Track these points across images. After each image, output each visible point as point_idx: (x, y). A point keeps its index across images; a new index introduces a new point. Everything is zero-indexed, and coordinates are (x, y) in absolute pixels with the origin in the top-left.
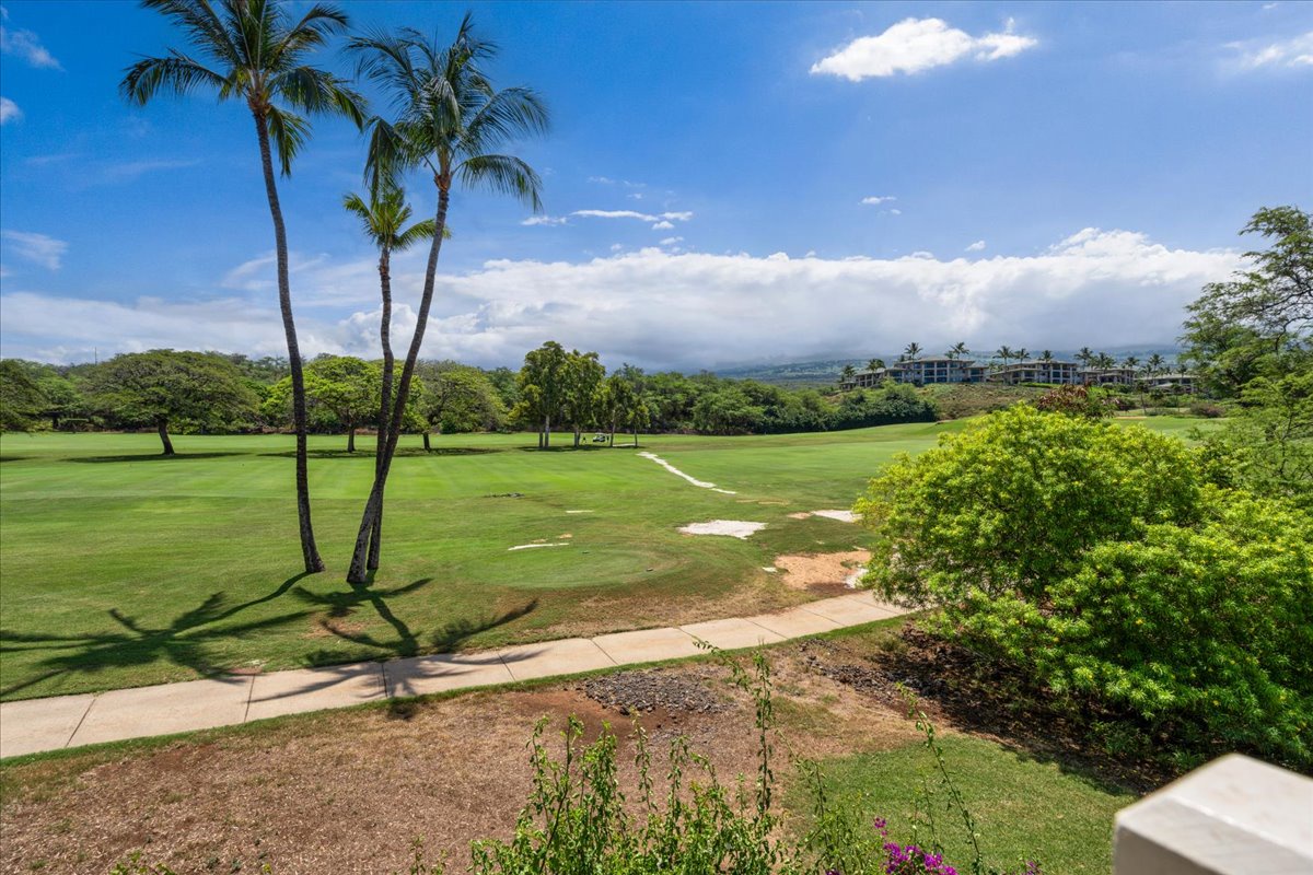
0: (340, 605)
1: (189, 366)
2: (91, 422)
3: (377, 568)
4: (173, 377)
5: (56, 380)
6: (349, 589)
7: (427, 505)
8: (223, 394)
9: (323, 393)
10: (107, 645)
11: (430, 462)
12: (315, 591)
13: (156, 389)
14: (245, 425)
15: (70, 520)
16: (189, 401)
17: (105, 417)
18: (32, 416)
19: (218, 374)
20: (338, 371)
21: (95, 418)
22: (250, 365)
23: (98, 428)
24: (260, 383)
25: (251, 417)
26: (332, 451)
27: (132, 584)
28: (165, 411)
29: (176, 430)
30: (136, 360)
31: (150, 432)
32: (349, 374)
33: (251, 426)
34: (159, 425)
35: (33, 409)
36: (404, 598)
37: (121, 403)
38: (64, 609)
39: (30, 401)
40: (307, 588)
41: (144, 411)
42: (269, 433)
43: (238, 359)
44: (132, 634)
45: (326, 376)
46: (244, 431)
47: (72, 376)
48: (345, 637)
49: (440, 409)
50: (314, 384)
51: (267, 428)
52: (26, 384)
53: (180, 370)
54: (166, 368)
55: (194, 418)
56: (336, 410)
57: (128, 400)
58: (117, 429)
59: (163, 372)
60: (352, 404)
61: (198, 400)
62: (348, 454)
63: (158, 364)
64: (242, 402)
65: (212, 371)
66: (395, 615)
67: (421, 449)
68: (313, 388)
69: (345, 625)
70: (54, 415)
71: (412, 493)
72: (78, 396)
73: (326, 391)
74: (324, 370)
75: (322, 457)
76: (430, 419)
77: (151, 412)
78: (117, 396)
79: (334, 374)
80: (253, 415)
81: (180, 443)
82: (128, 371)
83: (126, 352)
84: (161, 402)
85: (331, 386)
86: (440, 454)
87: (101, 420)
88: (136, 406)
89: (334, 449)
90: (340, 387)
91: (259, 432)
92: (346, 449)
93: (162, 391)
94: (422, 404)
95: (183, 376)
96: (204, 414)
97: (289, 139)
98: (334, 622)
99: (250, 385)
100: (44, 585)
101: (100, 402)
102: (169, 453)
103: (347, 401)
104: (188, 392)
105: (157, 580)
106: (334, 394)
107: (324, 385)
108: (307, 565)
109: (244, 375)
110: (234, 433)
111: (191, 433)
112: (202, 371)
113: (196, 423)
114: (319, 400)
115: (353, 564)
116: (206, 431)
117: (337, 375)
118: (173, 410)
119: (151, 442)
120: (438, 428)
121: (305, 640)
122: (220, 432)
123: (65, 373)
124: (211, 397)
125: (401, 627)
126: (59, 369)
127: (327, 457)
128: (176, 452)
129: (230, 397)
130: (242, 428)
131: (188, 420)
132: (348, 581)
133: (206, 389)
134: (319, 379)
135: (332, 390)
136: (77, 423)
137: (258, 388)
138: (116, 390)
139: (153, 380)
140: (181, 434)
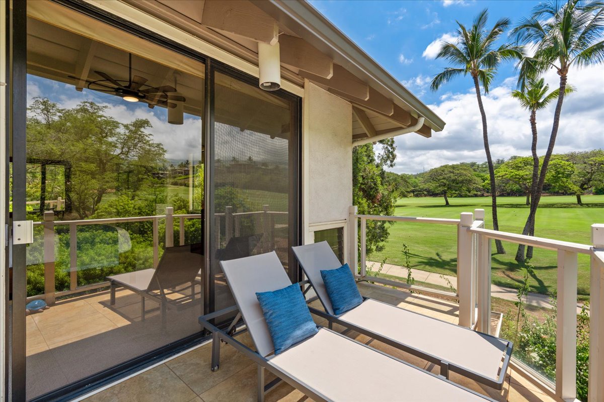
0: (512, 267)
1: (454, 170)
2: (423, 193)
3: (531, 257)
4: (448, 175)
5: (414, 180)
6: (516, 262)
7: (571, 234)
8: (466, 180)
9: (512, 176)
10: (433, 261)
11: (580, 211)
12: (501, 260)
13: (443, 180)
14: (476, 193)
15: (420, 225)
16: (454, 184)
17: (427, 192)
18: (408, 192)
19: (465, 172)
20: (520, 165)
21: (424, 192)
22: (478, 167)
23: (425, 196)
24: (482, 174)
25: (478, 189)
26: (518, 205)
27: (438, 246)
28: (446, 189)
29: (450, 196)
30: (436, 170)
31: (441, 196)
32: (526, 166)
33: (479, 193)
34: (444, 194)
35: (409, 190)
36: (543, 271)
37: (432, 186)
38: (421, 250)
39: (408, 187)
40: (497, 259)
41: (439, 189)
42: (487, 196)
43: (473, 165)
44: (439, 260)
45: (513, 168)
46: (476, 196)
47: (418, 177)
48: (512, 279)
49: (589, 180)
50: (507, 173)
51: (486, 194)
52: (406, 181)
53: (451, 172)
54: (446, 172)
55: (456, 191)
56: (519, 184)
57: (434, 185)
58: (431, 195)
59: (445, 174)
60: (528, 181)
61: (457, 184)
62: (526, 206)
63: (443, 171)
64: (474, 183)
65: (462, 171)
66: (538, 277)
67: (575, 204)
68: (506, 174)
69: (512, 274)
70: (413, 191)
71: (563, 227)
72: (419, 184)
73: (513, 175)
74: (512, 165)
75: (512, 207)
76: (582, 186)
77: (441, 189)
78: (431, 184)
79: (517, 167)
80: (479, 188)
81: (452, 201)
82: (434, 175)
83: (433, 168)
84: (444, 185)
85: (516, 173)
86: (589, 207)
87: (426, 193)
88: (437, 187)
89: (519, 203)
90: (521, 173)
91: (482, 196)
92: (525, 203)
93: (445, 181)
94: (574, 177)
95: (452, 174)
96: (459, 189)
97: (488, 78)
98: (508, 273)
99: (478, 176)
100: (416, 242)
101: (426, 186)
102: (447, 205)
103: (526, 179)
104: (454, 181)
105: (445, 246)
106: (518, 177)
107: (512, 172)
108: (498, 250)
109: (476, 171)
110: (472, 196)
111: (455, 197)
112: (458, 172)
113: (457, 192)
114: (510, 180)
115: (518, 253)
116: (461, 196)
117: (520, 167)
118: (448, 188)
119: (441, 201)
120: (591, 191)
121: (495, 276)
122: (466, 196)
123: (416, 177)
124: (462, 182)
125: (540, 282)
126: (414, 176)
127: (514, 207)
128: (450, 204)
129: (470, 181)
130: (475, 194)
131: (454, 192)
132: (516, 259)
133: (460, 179)
134: (510, 170)
135: (516, 175)
136: (419, 194)
137: (481, 176)
138: (431, 182)
139: (441, 177)
140: (451, 197)
